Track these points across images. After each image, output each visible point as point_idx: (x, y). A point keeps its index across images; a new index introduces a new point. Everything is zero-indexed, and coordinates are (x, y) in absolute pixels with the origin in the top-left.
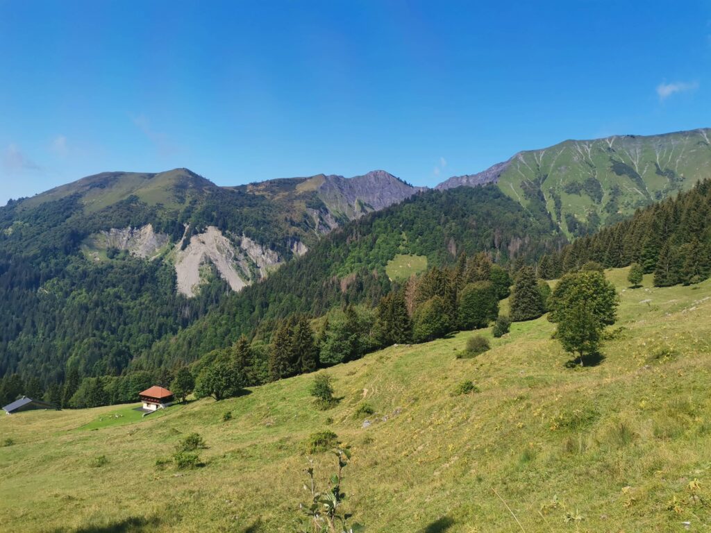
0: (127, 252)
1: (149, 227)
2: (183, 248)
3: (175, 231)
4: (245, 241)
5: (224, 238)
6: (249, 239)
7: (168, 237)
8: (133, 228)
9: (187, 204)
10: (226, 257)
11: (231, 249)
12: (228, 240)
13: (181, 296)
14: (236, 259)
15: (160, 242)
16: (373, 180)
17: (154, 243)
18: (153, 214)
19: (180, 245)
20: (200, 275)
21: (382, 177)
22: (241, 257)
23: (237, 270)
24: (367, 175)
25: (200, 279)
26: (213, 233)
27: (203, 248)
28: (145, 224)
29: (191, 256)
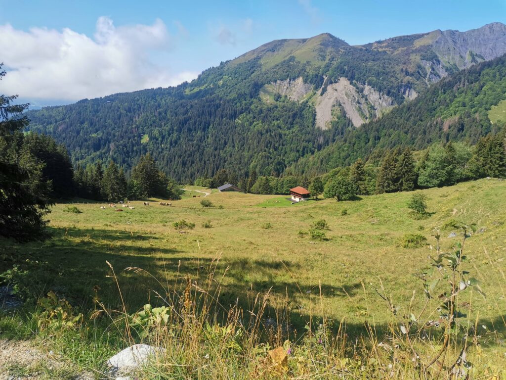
0: (286, 96)
1: (301, 79)
2: (322, 95)
3: (317, 82)
4: (367, 89)
5: (351, 86)
6: (370, 87)
7: (313, 86)
8: (290, 80)
9: (327, 61)
10: (352, 101)
11: (356, 95)
12: (354, 88)
13: (318, 128)
14: (359, 103)
15: (307, 89)
16: (487, 32)
17: (303, 90)
18: (304, 70)
19: (320, 91)
20: (332, 114)
21: (498, 29)
22: (363, 101)
23: (358, 111)
24: (482, 28)
25: (332, 117)
26: (344, 82)
27: (335, 93)
28: (298, 77)
29: (326, 100)
